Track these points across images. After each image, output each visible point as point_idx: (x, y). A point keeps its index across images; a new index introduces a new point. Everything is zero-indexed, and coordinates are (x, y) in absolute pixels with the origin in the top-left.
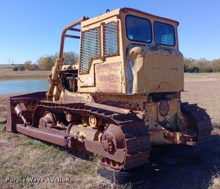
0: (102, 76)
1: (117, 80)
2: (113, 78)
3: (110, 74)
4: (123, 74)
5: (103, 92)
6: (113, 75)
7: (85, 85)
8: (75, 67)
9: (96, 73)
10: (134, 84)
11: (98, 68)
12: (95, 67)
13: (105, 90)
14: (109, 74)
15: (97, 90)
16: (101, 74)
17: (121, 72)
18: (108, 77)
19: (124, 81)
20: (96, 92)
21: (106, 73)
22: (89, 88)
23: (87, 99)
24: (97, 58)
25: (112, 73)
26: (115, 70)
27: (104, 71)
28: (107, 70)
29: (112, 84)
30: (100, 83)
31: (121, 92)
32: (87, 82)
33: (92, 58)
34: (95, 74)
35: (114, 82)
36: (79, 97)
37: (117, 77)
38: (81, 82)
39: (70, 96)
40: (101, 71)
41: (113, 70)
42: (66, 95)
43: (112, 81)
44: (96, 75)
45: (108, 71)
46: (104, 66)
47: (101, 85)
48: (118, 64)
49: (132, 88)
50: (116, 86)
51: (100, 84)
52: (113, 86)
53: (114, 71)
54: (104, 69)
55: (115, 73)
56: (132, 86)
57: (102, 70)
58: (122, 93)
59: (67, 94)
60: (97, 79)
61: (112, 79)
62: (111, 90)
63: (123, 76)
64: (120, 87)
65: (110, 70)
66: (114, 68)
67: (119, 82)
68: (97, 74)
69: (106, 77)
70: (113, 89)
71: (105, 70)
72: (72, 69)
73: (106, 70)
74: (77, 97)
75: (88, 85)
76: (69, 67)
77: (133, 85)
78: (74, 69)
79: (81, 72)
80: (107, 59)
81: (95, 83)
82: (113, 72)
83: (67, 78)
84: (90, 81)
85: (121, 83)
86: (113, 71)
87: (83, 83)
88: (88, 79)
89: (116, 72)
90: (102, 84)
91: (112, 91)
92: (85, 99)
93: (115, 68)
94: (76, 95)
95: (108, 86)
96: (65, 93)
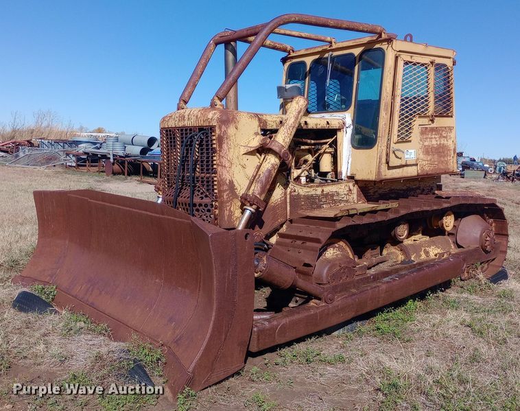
0: (429, 146)
2: (444, 150)
3: (440, 144)
4: (455, 144)
5: (429, 173)
6: (443, 144)
7: (404, 163)
11: (422, 133)
13: (432, 169)
14: (438, 143)
16: (426, 143)
17: (453, 142)
20: (418, 175)
21: (434, 142)
24: (426, 116)
25: (442, 142)
26: (446, 137)
27: (432, 138)
28: (436, 136)
29: (442, 159)
31: (453, 171)
32: (406, 156)
33: (419, 114)
35: (445, 156)
36: (328, 194)
37: (448, 148)
38: (397, 157)
40: (426, 138)
41: (444, 137)
42: (294, 193)
43: (442, 154)
45: (437, 139)
46: (432, 130)
47: (427, 162)
50: (447, 163)
51: (425, 160)
52: (442, 162)
53: (445, 140)
54: (432, 134)
55: (446, 142)
57: (429, 136)
60: (420, 152)
61: (441, 151)
63: (455, 147)
64: (451, 164)
65: (440, 137)
66: (445, 135)
67: (450, 156)
68: (422, 143)
69: (434, 147)
70: (443, 167)
71: (433, 136)
73: (435, 138)
74: (323, 194)
75: (408, 163)
80: (436, 119)
84: (413, 155)
85: (453, 157)
87: (401, 159)
88: (410, 151)
89: (447, 141)
90: (428, 160)
91: (442, 169)
94: (323, 190)
95: (436, 163)
96: (289, 190)
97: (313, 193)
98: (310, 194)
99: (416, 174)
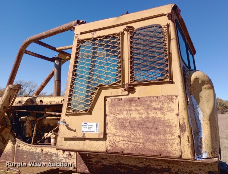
0: (125, 119)
1: (165, 130)
2: (156, 125)
3: (148, 118)
4: (183, 119)
5: (126, 152)
6: (154, 119)
7: (79, 135)
8: (41, 101)
9: (107, 112)
10: (203, 140)
11: (113, 105)
12: (107, 102)
13: (132, 148)
14: (144, 116)
15: (109, 148)
16: (121, 116)
17: (178, 115)
18: (139, 123)
19: (187, 133)
20: (107, 152)
21: (135, 115)
22: (87, 141)
23: (67, 158)
24: (114, 86)
25: (151, 116)
26: (161, 109)
27: (131, 110)
28: (138, 108)
29: (153, 137)
30: (118, 134)
31: (181, 156)
32: (83, 129)
33: (101, 85)
34: (105, 116)
35: (159, 133)
36: (47, 154)
37: (166, 124)
39: (27, 151)
40: (121, 110)
41: (155, 109)
42: (19, 148)
43: (153, 130)
44: (108, 118)
45: (142, 111)
46: (131, 101)
47: (122, 138)
48: (170, 99)
49: (201, 147)
50: (164, 143)
51: (119, 136)
52: (154, 141)
53: (159, 112)
54: (131, 106)
55: (159, 115)
56: (201, 143)
57: (126, 108)
58: (183, 157)
59: (19, 146)
60: (109, 125)
61: (151, 126)
62: (149, 150)
63: (184, 123)
64: (175, 145)
65: (146, 110)
66: (157, 106)
67: (172, 134)
68: (112, 115)
69: (135, 121)
70: (155, 148)
71: (133, 108)
72: (35, 104)
73: (136, 110)
75: (87, 136)
76: (29, 101)
77: (201, 140)
78: (39, 104)
79: (71, 111)
81: (105, 134)
82: (156, 113)
83: (22, 118)
84: (94, 128)
85: (179, 137)
86: (154, 111)
87: (75, 131)
88: (89, 124)
89: (163, 113)
90: (124, 136)
91: (154, 151)
92: (62, 158)
93: (159, 106)
94: (42, 150)
95: (141, 141)
96: (16, 145)
97: (34, 150)
98: (31, 151)
99: (104, 150)
